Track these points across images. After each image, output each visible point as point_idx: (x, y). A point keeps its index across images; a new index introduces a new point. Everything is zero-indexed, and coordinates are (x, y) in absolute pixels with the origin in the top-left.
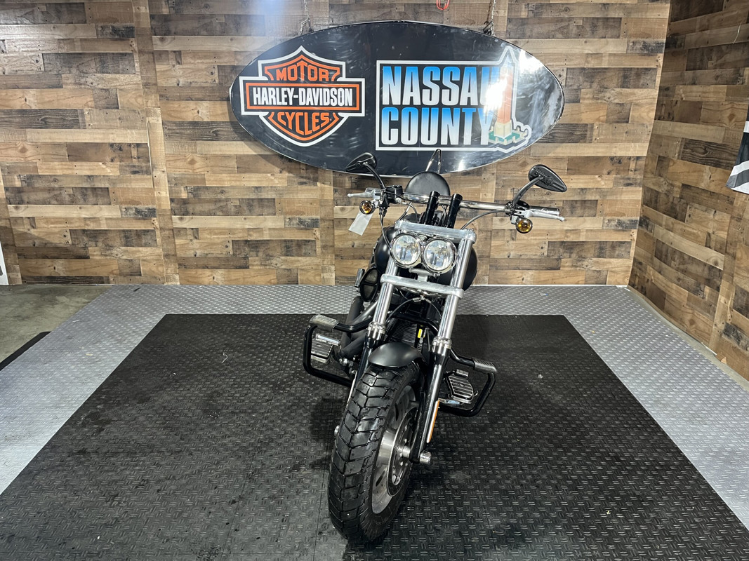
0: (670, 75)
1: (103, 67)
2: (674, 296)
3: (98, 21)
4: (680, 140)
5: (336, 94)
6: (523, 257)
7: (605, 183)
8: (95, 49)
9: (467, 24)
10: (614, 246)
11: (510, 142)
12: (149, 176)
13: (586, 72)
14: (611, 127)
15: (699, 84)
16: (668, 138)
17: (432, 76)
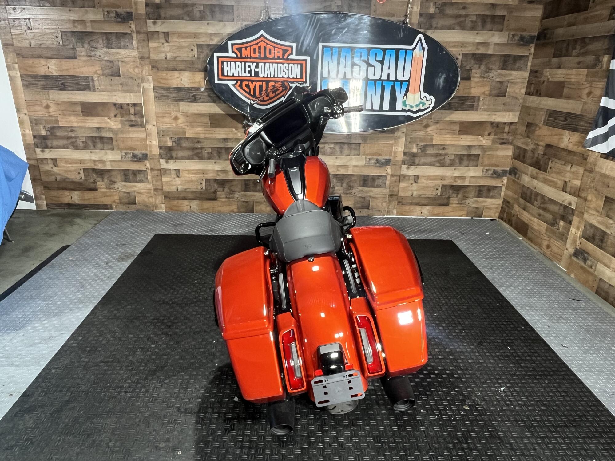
0: (539, 61)
1: (108, 43)
2: (535, 227)
3: (105, 6)
4: (546, 110)
5: (287, 68)
6: (422, 196)
7: (485, 141)
8: (104, 29)
9: (388, 16)
10: (490, 189)
11: (418, 108)
12: (142, 129)
13: (477, 56)
14: (492, 99)
15: (563, 68)
16: (536, 109)
17: (361, 56)
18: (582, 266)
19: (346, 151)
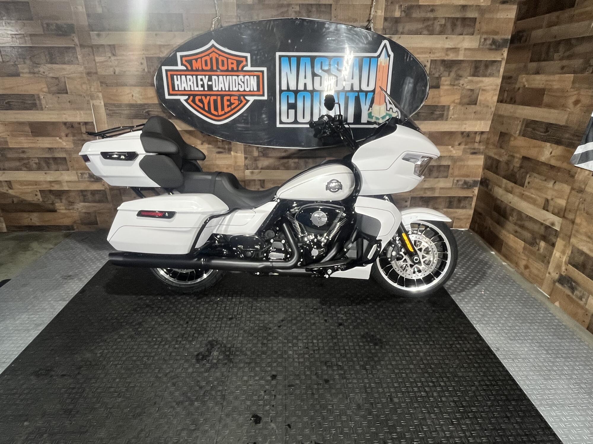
0: (513, 66)
1: (52, 59)
2: (511, 244)
3: (43, 18)
4: (522, 120)
5: (243, 80)
7: (456, 151)
8: (44, 44)
9: (351, 22)
10: (460, 199)
13: (446, 63)
14: (463, 108)
15: (543, 73)
16: (509, 117)
17: (322, 66)
18: (569, 296)
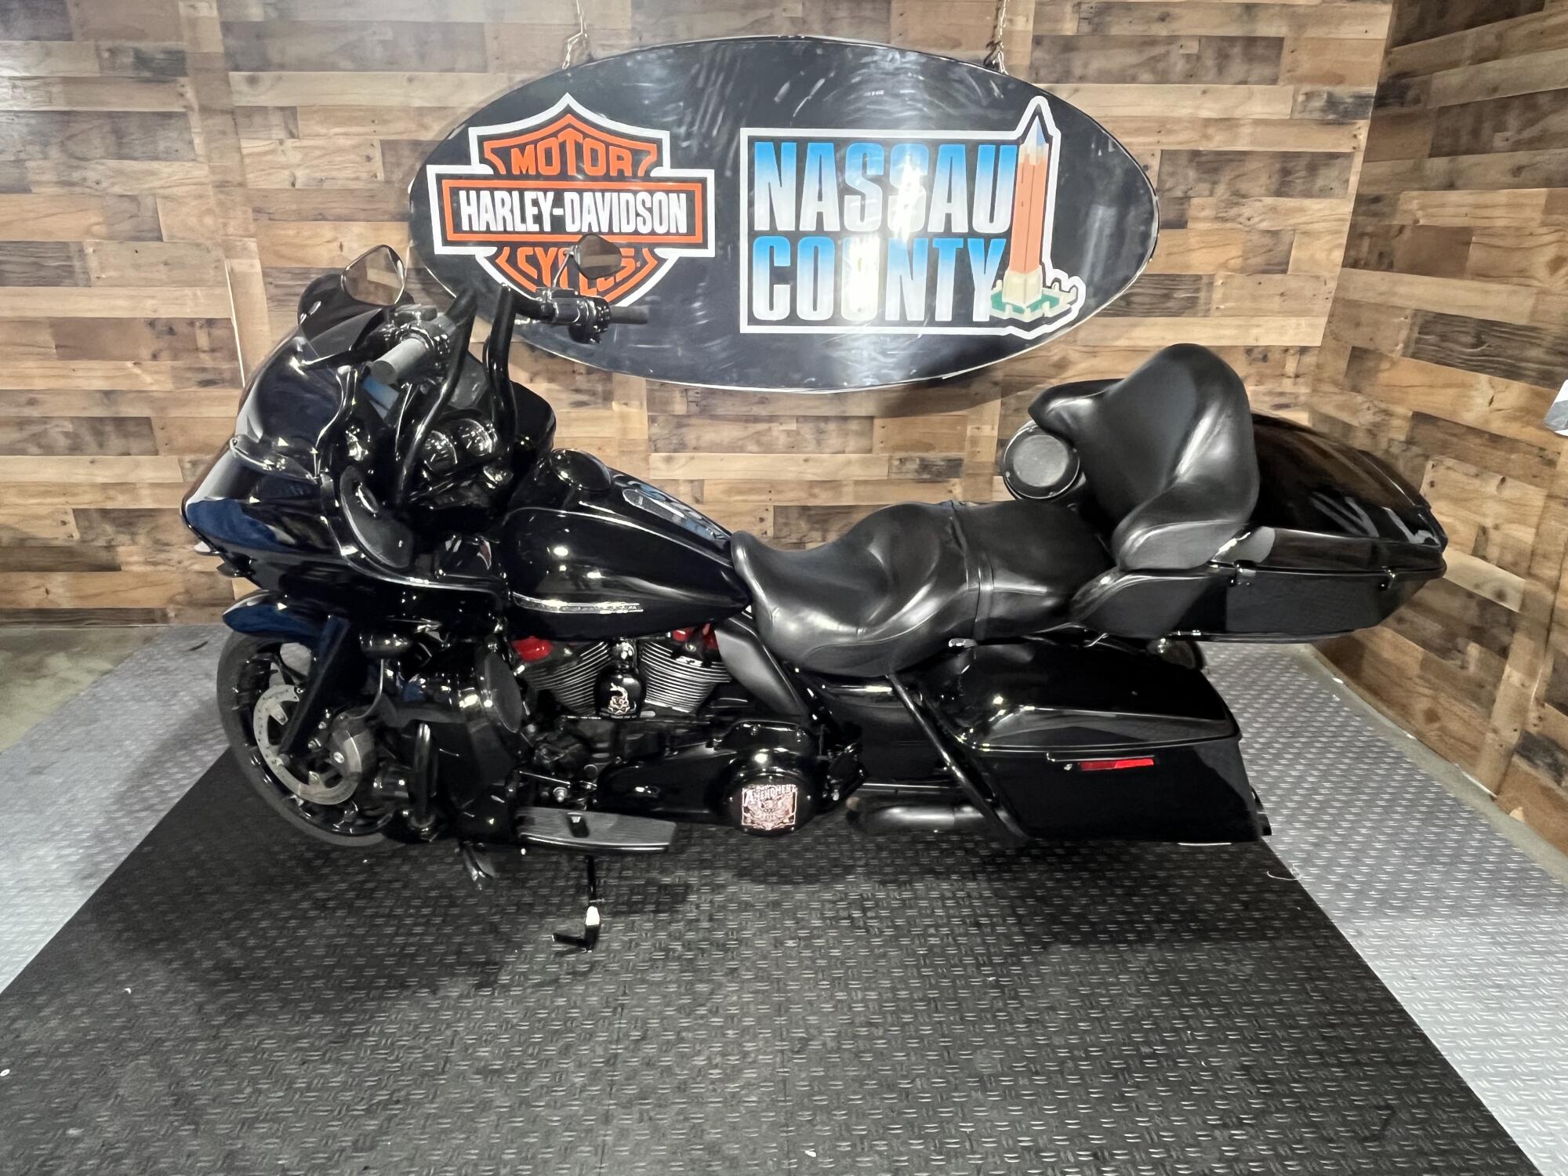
0: (1382, 168)
1: (120, 145)
2: (1387, 656)
3: (99, 35)
4: (1408, 312)
5: (648, 205)
8: (102, 103)
9: (941, 46)
11: (1037, 315)
13: (1203, 159)
14: (1250, 282)
15: (1464, 187)
16: (1378, 307)
17: (864, 166)
18: (1550, 789)
19: (834, 440)
